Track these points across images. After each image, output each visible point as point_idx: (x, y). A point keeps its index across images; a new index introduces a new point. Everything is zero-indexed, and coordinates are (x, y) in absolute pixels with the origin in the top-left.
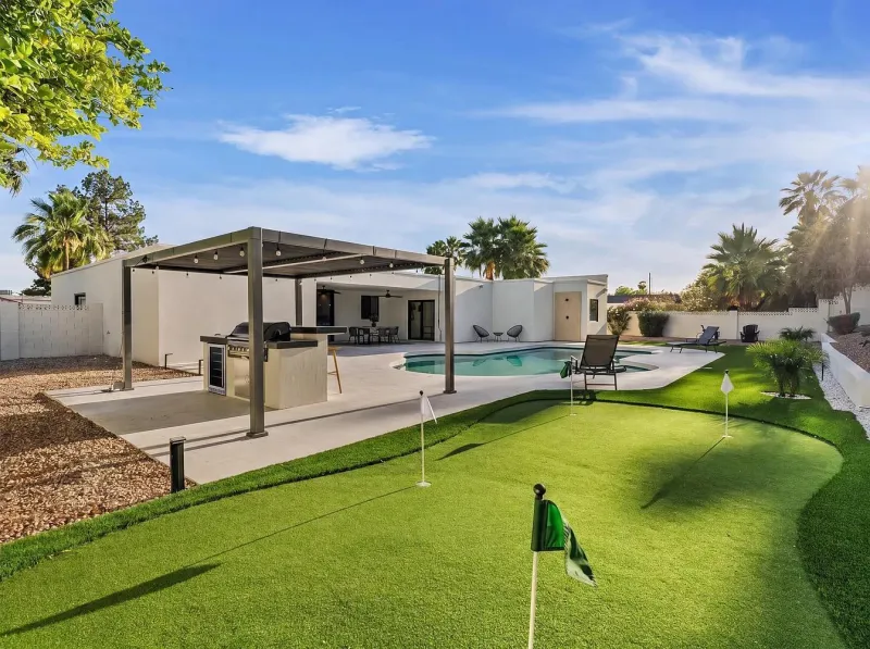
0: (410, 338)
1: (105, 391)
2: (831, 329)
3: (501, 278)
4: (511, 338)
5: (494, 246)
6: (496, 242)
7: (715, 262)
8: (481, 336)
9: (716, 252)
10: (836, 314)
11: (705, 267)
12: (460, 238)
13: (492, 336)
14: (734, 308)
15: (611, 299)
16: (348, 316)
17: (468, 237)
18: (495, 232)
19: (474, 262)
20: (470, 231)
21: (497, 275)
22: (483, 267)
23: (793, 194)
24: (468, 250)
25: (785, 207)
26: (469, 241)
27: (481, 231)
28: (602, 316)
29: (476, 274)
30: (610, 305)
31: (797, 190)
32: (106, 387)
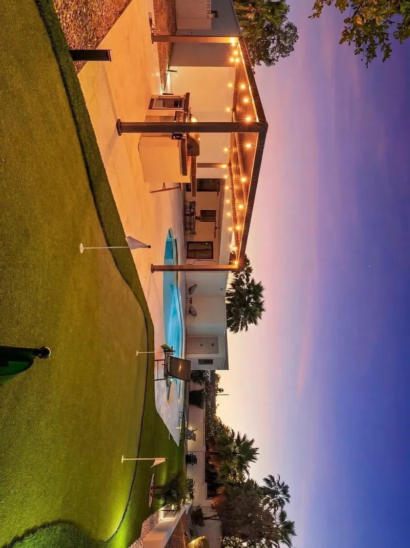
0: (189, 243)
1: (151, 21)
2: (195, 509)
3: (227, 302)
4: (188, 309)
5: (247, 298)
6: (249, 299)
7: (236, 437)
8: (190, 289)
9: (242, 437)
10: (204, 511)
11: (232, 430)
12: (252, 276)
13: (189, 297)
14: (207, 448)
15: (213, 372)
16: (203, 201)
17: (253, 281)
18: (256, 298)
19: (237, 284)
20: (257, 282)
21: (228, 299)
22: (234, 291)
23: (276, 482)
24: (244, 281)
25: (268, 478)
26: (250, 282)
27: (256, 290)
28: (203, 367)
29: (229, 286)
30: (209, 372)
31: (279, 485)
32: (154, 22)
